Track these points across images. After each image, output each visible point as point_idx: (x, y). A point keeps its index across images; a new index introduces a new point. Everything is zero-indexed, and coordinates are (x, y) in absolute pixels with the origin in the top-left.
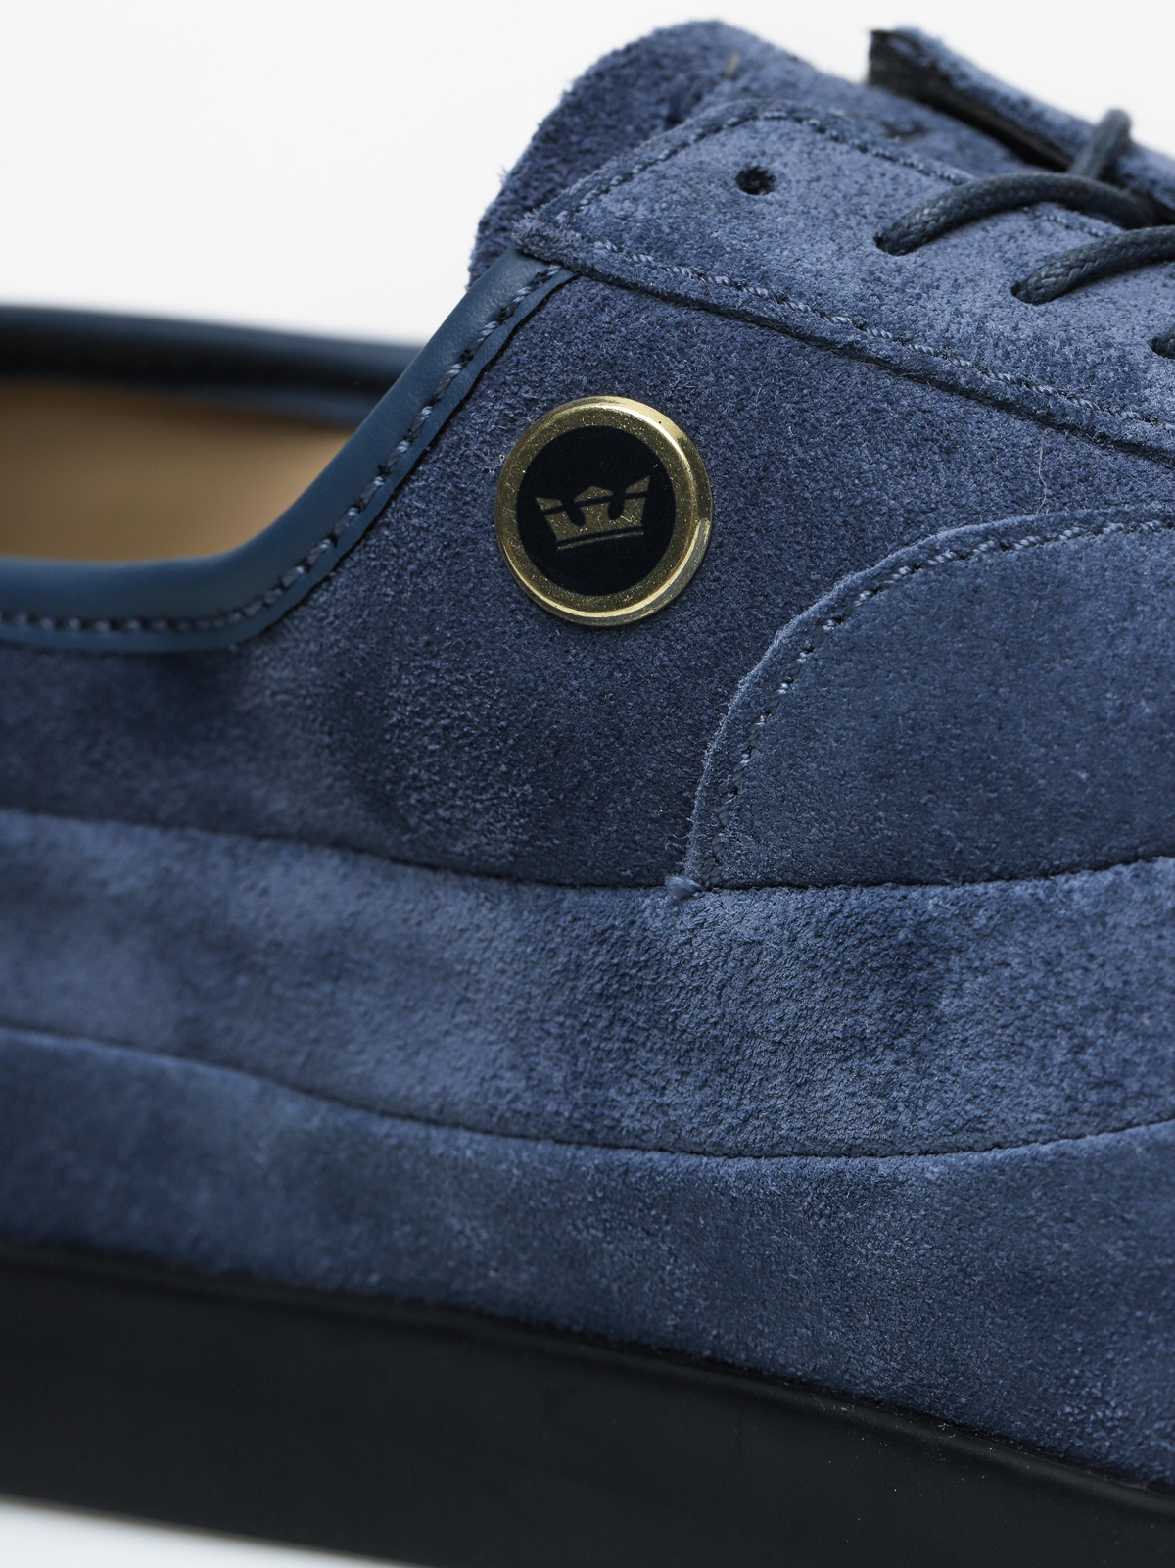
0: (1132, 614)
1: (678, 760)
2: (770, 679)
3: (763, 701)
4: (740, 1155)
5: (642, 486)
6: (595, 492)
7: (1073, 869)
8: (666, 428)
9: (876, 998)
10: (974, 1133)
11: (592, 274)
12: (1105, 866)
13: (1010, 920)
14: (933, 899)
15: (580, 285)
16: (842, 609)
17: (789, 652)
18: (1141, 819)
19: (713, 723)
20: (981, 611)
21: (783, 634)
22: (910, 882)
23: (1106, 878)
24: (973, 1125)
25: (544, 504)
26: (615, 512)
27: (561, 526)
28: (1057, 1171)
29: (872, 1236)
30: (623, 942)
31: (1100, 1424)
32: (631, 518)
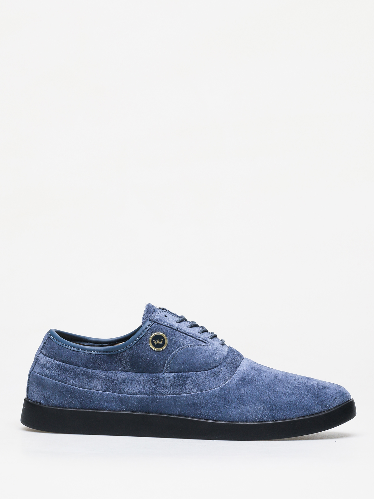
0: (202, 352)
1: (164, 362)
2: (173, 355)
3: (172, 357)
4: (166, 395)
5: (162, 340)
6: (158, 340)
7: (198, 371)
8: (164, 335)
9: (181, 382)
10: (190, 392)
11: (156, 323)
12: (201, 371)
13: (193, 375)
14: (187, 373)
15: (155, 323)
16: (179, 350)
17: (175, 353)
18: (204, 368)
19: (167, 359)
20: (191, 351)
21: (174, 352)
22: (184, 372)
23: (201, 372)
24: (189, 391)
25: (154, 341)
26: (160, 342)
27: (155, 343)
28: (197, 395)
29: (179, 401)
30: (157, 378)
31: (200, 415)
32: (161, 342)
